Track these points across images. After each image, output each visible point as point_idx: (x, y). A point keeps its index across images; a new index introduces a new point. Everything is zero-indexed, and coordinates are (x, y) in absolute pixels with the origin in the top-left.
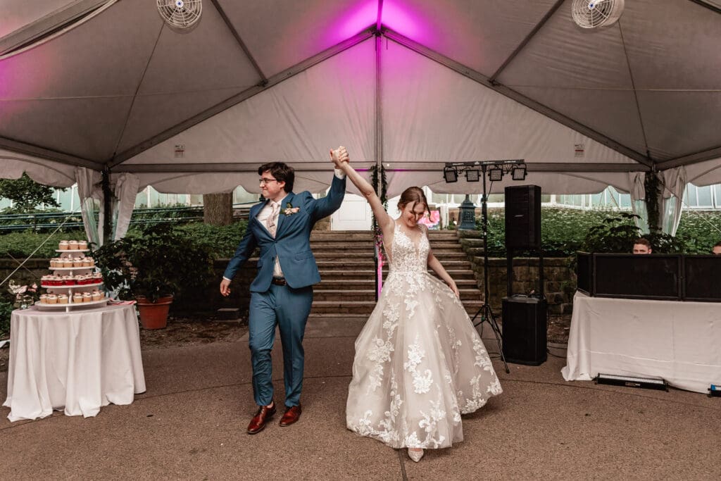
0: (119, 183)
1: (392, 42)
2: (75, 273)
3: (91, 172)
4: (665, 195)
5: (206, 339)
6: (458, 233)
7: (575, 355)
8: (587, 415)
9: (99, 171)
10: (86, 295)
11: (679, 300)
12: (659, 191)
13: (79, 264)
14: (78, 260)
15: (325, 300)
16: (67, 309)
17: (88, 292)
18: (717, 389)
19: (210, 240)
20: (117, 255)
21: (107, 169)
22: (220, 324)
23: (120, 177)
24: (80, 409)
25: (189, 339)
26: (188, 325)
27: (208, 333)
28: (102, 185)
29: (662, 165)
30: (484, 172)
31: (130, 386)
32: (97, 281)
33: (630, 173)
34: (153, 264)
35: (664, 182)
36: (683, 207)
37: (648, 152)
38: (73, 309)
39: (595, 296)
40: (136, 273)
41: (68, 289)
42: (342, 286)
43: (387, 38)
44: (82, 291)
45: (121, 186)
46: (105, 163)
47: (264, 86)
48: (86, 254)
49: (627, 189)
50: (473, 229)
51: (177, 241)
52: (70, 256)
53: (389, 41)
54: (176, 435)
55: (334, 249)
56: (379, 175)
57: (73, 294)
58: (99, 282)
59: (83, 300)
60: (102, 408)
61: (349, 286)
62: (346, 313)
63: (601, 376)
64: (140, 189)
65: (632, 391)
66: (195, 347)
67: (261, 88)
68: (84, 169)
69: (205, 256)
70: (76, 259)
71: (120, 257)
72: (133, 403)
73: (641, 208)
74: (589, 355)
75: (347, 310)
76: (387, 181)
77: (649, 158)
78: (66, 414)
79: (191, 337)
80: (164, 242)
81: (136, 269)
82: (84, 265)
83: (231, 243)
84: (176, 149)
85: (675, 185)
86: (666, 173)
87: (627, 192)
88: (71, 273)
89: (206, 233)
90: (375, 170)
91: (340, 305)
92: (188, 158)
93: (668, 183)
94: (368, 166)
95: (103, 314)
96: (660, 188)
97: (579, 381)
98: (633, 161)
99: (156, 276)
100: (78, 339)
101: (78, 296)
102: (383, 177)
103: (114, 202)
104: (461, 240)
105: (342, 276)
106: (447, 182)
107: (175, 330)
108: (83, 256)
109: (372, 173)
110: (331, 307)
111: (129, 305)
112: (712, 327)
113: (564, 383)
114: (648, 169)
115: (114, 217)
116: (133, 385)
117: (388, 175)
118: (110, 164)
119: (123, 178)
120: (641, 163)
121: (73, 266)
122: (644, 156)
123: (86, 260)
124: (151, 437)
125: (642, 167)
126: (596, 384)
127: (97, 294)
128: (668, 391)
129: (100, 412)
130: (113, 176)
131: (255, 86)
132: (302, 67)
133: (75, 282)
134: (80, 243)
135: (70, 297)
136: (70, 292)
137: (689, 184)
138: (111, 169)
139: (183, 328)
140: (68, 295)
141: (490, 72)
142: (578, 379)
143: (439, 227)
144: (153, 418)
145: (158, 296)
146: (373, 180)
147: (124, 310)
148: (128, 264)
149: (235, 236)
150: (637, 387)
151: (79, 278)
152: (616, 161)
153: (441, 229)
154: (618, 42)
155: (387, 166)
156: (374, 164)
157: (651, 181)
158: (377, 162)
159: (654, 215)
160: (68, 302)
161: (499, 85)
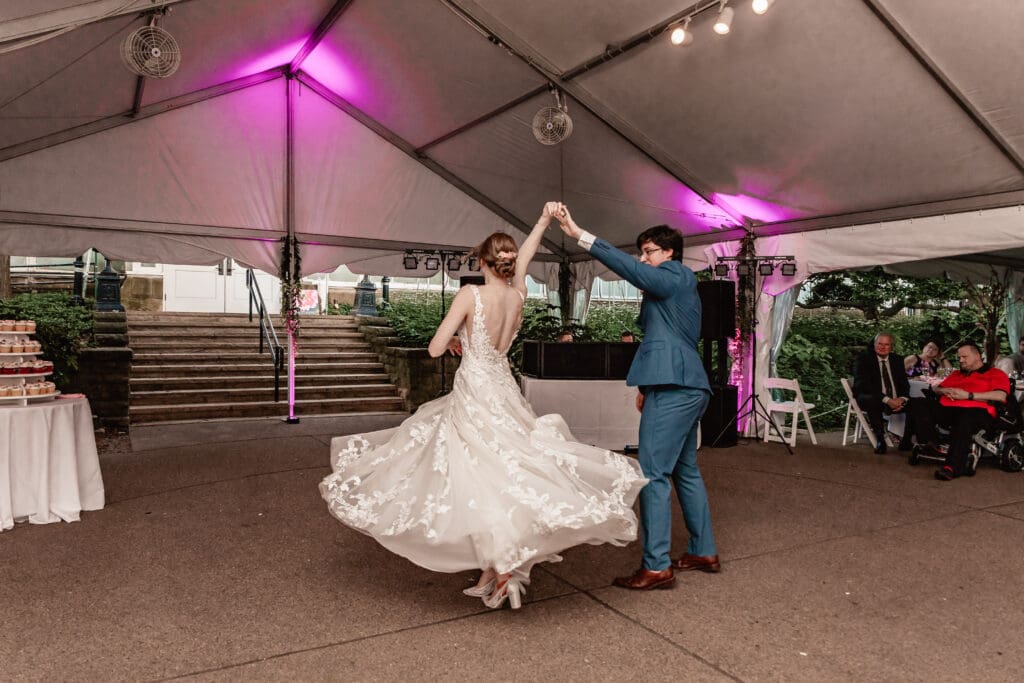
4: (577, 287)
6: (356, 319)
10: (42, 386)
11: (606, 379)
12: (571, 283)
13: (28, 348)
15: (205, 401)
16: (25, 402)
18: (630, 448)
24: (57, 514)
30: (443, 260)
33: (547, 263)
35: (576, 274)
36: (593, 297)
37: (563, 244)
39: (543, 379)
41: (21, 378)
42: (225, 384)
43: (301, 82)
47: (132, 117)
48: (32, 337)
49: (543, 279)
50: (373, 315)
52: (16, 338)
53: (303, 86)
55: (199, 337)
56: (292, 248)
57: (28, 384)
58: (46, 372)
59: (40, 392)
61: (235, 384)
62: (238, 416)
73: (555, 298)
75: (239, 413)
76: (300, 255)
77: (562, 250)
78: (32, 523)
85: (585, 278)
86: (578, 266)
87: (543, 282)
88: (20, 360)
91: (231, 407)
93: (579, 275)
94: (277, 236)
95: (74, 407)
96: (572, 279)
98: (549, 252)
101: (33, 387)
102: (296, 250)
104: (363, 328)
105: (221, 372)
106: (406, 268)
108: (26, 340)
109: (282, 245)
110: (219, 409)
114: (562, 261)
117: (301, 247)
120: (556, 254)
121: (24, 351)
122: (557, 247)
125: (558, 258)
132: (188, 99)
133: (26, 370)
134: (28, 324)
135: (24, 388)
137: (598, 278)
141: (419, 143)
143: (318, 311)
146: (284, 253)
151: (29, 365)
153: (320, 313)
155: (300, 238)
156: (285, 235)
157: (564, 272)
158: (289, 233)
159: (566, 305)
160: (22, 394)
161: (426, 158)
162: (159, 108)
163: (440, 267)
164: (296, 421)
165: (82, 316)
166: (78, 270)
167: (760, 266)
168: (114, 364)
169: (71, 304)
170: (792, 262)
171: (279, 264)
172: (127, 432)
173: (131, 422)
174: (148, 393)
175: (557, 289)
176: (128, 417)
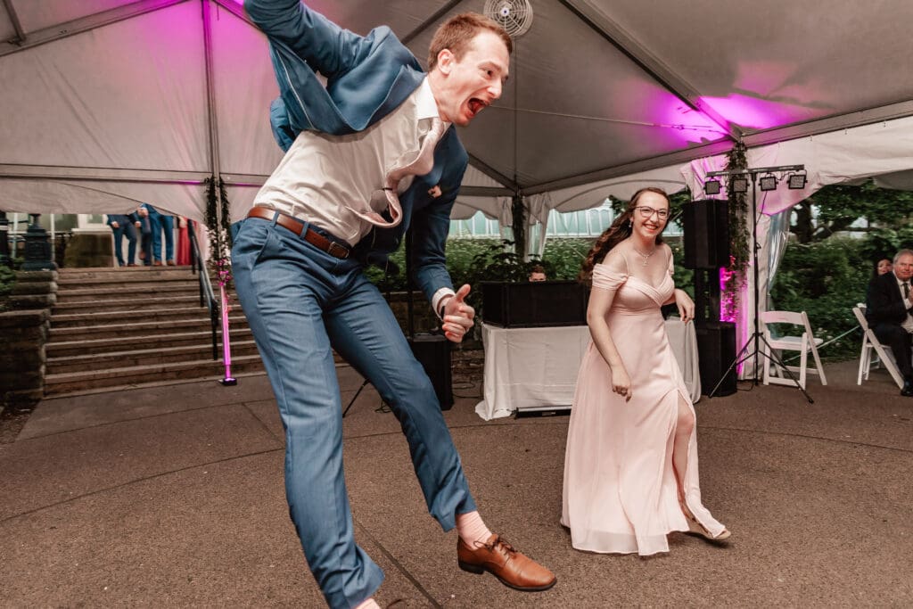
1: (225, 11)
4: (531, 221)
8: (527, 451)
12: (524, 218)
15: (136, 364)
29: (525, 191)
33: (499, 198)
35: (530, 208)
36: (548, 235)
37: (515, 176)
39: (509, 328)
42: (159, 343)
43: (218, 4)
47: (19, 45)
49: (494, 212)
53: (221, 9)
55: (136, 293)
56: (218, 191)
61: (170, 343)
62: (172, 379)
63: (520, 410)
65: (550, 420)
67: (10, 48)
73: (509, 235)
75: (173, 375)
76: (228, 199)
77: (515, 183)
85: (540, 211)
86: (532, 198)
87: (495, 218)
90: (210, 183)
91: (164, 369)
93: (534, 209)
94: (200, 178)
96: (525, 214)
97: (498, 419)
98: (500, 186)
102: (223, 194)
105: (157, 330)
109: (205, 188)
110: (150, 373)
113: (483, 424)
114: (513, 194)
117: (230, 191)
120: (508, 188)
122: (509, 180)
125: (509, 191)
126: (515, 419)
132: (86, 24)
137: (554, 210)
146: (209, 197)
150: (553, 415)
152: (485, 185)
155: (227, 179)
156: (210, 176)
157: (517, 207)
158: (213, 173)
159: (520, 240)
162: (50, 34)
164: (233, 383)
166: (3, 228)
167: (761, 179)
168: (20, 331)
170: (801, 172)
171: (204, 208)
172: (33, 408)
173: (45, 394)
174: (70, 358)
175: (511, 224)
176: (41, 389)
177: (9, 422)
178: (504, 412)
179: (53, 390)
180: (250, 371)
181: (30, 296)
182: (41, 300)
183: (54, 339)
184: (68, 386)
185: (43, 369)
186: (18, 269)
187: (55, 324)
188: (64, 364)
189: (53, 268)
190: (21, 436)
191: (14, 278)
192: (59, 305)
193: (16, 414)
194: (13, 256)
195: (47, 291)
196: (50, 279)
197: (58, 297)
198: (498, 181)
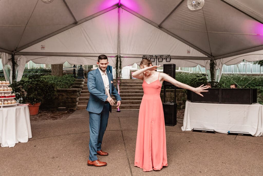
0: (19, 59)
2: (5, 93)
3: (7, 54)
4: (216, 68)
5: (54, 119)
7: (186, 122)
8: (189, 142)
9: (10, 54)
10: (9, 102)
11: (219, 103)
12: (214, 67)
13: (6, 90)
14: (6, 88)
16: (2, 107)
17: (10, 100)
18: (230, 132)
19: (54, 82)
20: (19, 87)
21: (13, 53)
22: (59, 113)
23: (19, 57)
24: (7, 144)
25: (47, 119)
26: (46, 114)
27: (55, 116)
28: (11, 60)
29: (216, 58)
30: (156, 59)
31: (27, 136)
32: (13, 96)
33: (205, 60)
34: (33, 90)
35: (216, 64)
36: (222, 72)
37: (211, 53)
38: (4, 107)
39: (193, 102)
40: (27, 94)
41: (2, 99)
43: (122, 8)
44: (7, 100)
45: (19, 60)
46: (13, 51)
47: (76, 24)
48: (9, 86)
49: (204, 66)
51: (42, 82)
52: (2, 87)
53: (123, 9)
54: (46, 152)
56: (119, 59)
57: (4, 101)
58: (14, 97)
59: (8, 104)
60: (16, 144)
63: (194, 129)
64: (27, 62)
65: (204, 134)
66: (50, 121)
67: (75, 25)
68: (4, 53)
69: (53, 88)
70: (5, 88)
71: (20, 88)
72: (28, 142)
73: (209, 72)
74: (191, 121)
76: (122, 61)
77: (212, 55)
78: (2, 146)
79: (48, 118)
80: (37, 82)
81: (27, 92)
82: (8, 90)
83: (63, 83)
84: (41, 47)
85: (220, 65)
86: (217, 60)
87: (204, 67)
88: (3, 93)
89: (52, 79)
90: (117, 57)
92: (46, 50)
93: (217, 64)
94: (115, 55)
95: (16, 109)
96: (215, 66)
97: (187, 131)
98: (206, 56)
99: (34, 95)
100: (7, 118)
101: (6, 102)
103: (16, 66)
107: (42, 115)
108: (8, 87)
109: (116, 58)
111: (26, 105)
112: (229, 112)
113: (182, 132)
114: (211, 59)
115: (16, 72)
116: (28, 135)
117: (122, 59)
118: (15, 52)
119: (20, 57)
120: (209, 57)
122: (209, 55)
123: (9, 88)
124: (36, 153)
126: (193, 132)
127: (13, 101)
128: (215, 134)
129: (15, 145)
130: (16, 57)
131: (73, 24)
132: (90, 18)
133: (5, 97)
134: (6, 82)
135: (3, 102)
136: (3, 100)
137: (224, 65)
138: (15, 54)
139: (45, 114)
140: (2, 102)
142: (186, 130)
144: (37, 147)
145: (35, 103)
146: (117, 60)
147: (24, 107)
148: (23, 90)
149: (64, 80)
150: (206, 132)
151: (6, 95)
152: (201, 56)
154: (202, 15)
155: (122, 55)
157: (212, 63)
158: (118, 54)
159: (213, 75)
160: (2, 104)
161: (162, 27)
162: (83, 21)
163: (155, 61)
164: (119, 111)
165: (73, 80)
166: (74, 68)
168: (72, 93)
169: (72, 77)
171: (115, 63)
172: (73, 112)
173: (77, 109)
174: (83, 101)
175: (209, 69)
176: (76, 108)
177: (67, 115)
178: (189, 129)
179: (78, 109)
180: (125, 109)
181: (77, 85)
182: (79, 86)
183: (81, 96)
184: (82, 108)
185: (77, 103)
186: (76, 78)
187: (82, 92)
188: (82, 102)
189: (84, 78)
190: (68, 118)
191: (75, 81)
192: (84, 88)
193: (69, 113)
194: (76, 75)
195: (81, 84)
196: (82, 81)
197: (84, 86)
198: (206, 55)
